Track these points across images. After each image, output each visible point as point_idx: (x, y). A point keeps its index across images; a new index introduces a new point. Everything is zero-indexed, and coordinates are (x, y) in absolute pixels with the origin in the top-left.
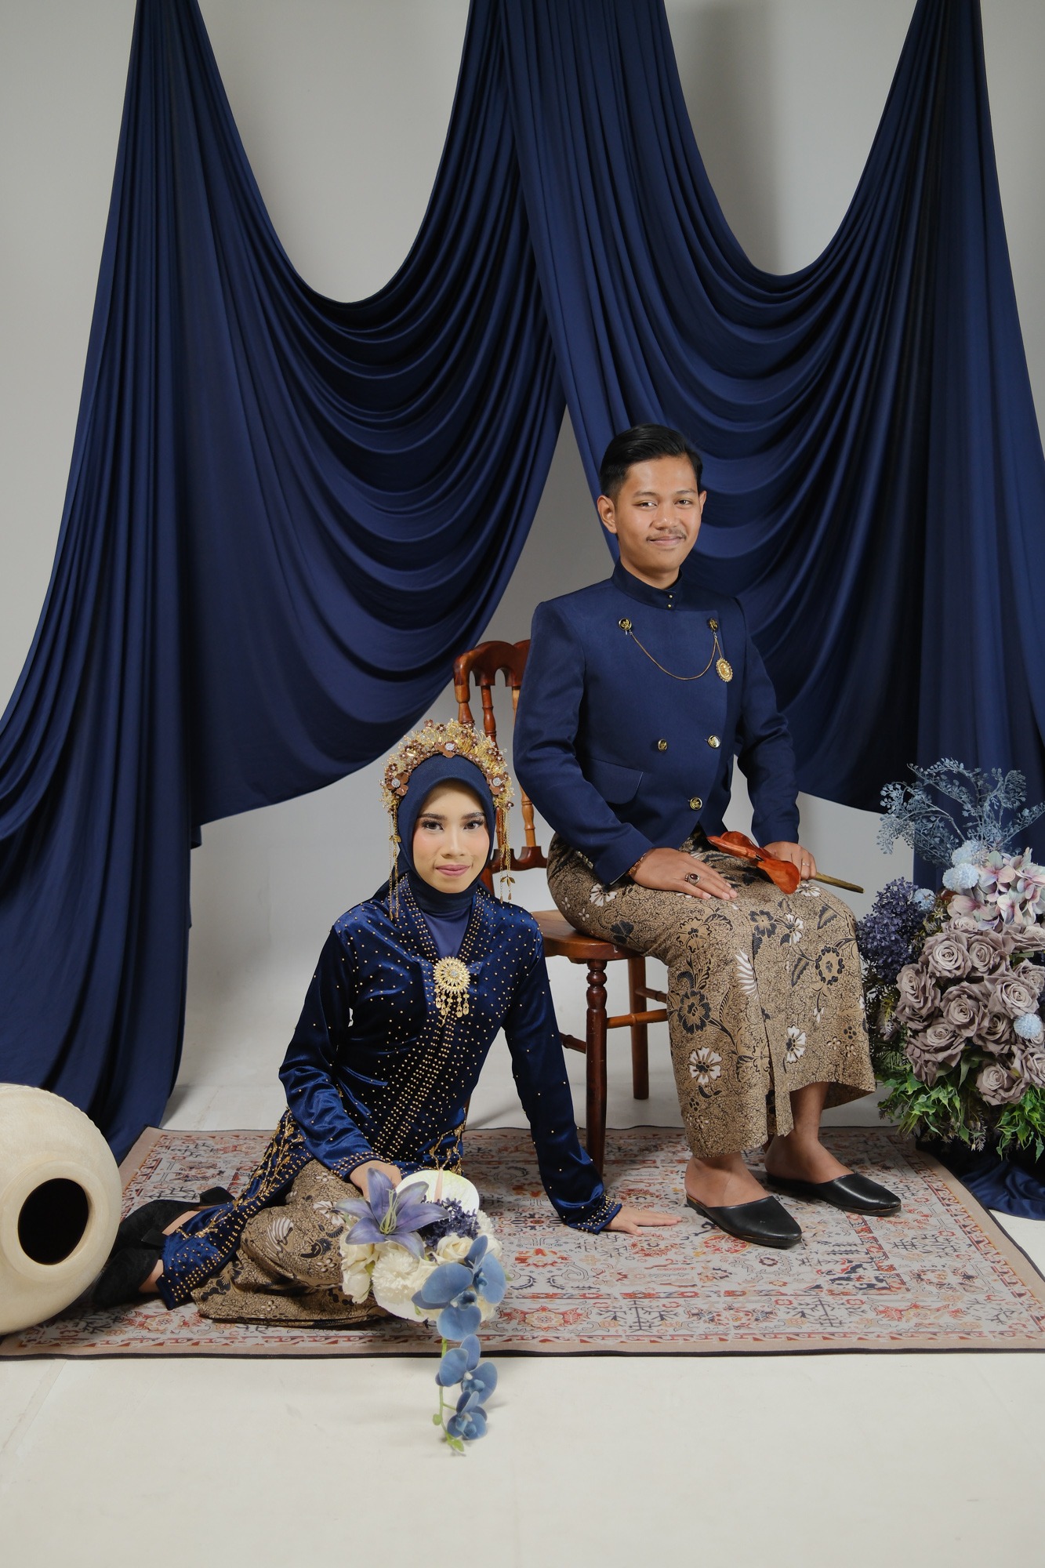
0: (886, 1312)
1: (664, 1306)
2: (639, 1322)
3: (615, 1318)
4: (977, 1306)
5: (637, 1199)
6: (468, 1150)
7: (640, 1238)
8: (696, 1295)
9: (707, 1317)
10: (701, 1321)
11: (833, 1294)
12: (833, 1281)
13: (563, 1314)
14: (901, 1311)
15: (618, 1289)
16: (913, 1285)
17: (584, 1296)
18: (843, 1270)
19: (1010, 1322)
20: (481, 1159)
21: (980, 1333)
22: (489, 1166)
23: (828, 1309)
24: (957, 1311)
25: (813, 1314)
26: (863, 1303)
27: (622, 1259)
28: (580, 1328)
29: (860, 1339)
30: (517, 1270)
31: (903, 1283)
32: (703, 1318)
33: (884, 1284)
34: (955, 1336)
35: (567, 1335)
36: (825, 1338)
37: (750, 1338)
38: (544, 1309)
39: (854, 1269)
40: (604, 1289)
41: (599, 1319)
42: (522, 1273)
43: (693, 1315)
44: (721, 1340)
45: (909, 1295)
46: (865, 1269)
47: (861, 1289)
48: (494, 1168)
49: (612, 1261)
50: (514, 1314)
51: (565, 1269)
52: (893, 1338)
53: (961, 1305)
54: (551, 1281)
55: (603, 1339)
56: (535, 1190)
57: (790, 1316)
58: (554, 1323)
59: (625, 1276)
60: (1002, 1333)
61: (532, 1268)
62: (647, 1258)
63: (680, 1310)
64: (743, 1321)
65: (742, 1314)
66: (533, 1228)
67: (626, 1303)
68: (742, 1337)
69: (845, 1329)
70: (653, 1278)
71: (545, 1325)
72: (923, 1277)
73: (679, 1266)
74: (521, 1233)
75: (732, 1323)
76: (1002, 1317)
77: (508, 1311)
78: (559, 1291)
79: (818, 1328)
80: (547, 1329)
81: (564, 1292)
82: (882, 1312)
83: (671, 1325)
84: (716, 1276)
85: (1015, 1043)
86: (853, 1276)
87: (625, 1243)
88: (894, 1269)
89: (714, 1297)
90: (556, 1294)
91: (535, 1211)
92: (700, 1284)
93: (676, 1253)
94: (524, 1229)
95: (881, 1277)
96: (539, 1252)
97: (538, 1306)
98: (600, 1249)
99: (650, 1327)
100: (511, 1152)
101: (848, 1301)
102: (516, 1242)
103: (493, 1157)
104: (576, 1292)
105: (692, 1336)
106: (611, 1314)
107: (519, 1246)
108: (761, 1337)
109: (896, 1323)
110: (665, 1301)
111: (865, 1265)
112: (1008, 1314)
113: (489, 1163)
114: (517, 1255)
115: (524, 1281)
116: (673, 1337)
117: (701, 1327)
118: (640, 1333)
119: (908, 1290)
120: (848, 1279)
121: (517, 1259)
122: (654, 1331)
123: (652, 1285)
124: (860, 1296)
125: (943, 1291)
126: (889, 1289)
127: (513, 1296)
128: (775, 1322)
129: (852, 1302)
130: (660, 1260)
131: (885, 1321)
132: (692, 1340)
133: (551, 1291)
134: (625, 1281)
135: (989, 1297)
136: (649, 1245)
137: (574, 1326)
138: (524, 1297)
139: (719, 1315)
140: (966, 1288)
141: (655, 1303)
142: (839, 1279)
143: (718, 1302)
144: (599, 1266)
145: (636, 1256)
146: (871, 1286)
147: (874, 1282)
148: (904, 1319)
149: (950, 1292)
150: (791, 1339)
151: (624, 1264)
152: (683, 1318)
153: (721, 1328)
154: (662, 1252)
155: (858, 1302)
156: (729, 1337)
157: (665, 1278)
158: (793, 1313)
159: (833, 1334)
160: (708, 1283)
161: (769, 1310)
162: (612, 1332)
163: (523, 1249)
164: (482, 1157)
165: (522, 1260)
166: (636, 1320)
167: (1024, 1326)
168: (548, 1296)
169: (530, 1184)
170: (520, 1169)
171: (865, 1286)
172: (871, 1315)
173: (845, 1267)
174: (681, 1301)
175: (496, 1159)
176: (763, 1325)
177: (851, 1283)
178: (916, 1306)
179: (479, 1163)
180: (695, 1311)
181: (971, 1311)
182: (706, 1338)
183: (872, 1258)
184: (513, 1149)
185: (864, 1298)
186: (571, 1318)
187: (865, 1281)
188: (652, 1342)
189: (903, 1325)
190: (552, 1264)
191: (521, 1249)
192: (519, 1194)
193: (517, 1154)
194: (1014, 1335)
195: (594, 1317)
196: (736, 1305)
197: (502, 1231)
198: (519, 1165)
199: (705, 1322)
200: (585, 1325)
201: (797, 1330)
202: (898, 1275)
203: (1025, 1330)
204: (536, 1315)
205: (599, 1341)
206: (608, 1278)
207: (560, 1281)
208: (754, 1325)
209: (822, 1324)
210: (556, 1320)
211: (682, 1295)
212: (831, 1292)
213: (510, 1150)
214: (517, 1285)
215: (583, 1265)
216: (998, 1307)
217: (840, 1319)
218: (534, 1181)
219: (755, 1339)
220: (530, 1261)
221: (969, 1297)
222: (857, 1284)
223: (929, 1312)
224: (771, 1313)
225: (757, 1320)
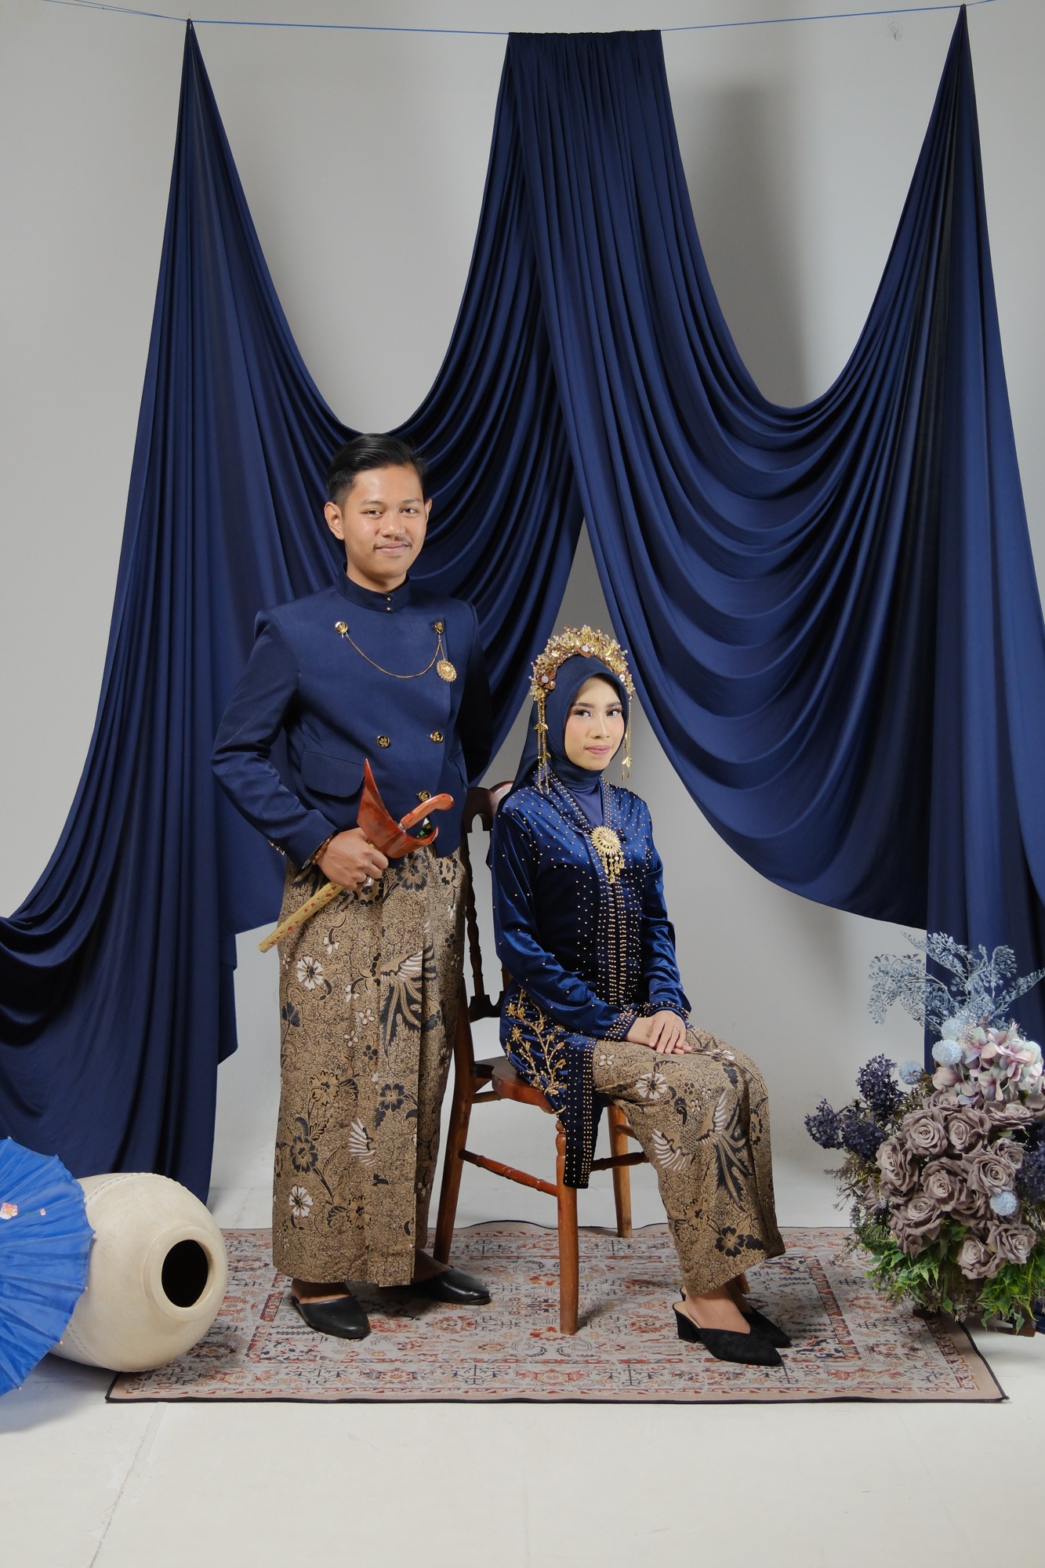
0: (837, 1374)
1: (653, 1369)
2: (631, 1380)
3: (611, 1377)
4: (914, 1370)
5: (640, 1288)
6: (490, 1247)
7: (639, 1319)
8: (681, 1361)
9: (687, 1377)
10: (682, 1379)
11: (795, 1361)
12: (798, 1352)
13: (568, 1374)
14: (848, 1374)
15: (616, 1357)
16: (865, 1355)
17: (587, 1362)
18: (808, 1344)
19: (936, 1382)
20: (502, 1255)
21: (910, 1389)
22: (509, 1260)
23: (788, 1371)
24: (896, 1374)
25: (775, 1374)
26: (819, 1367)
27: (622, 1334)
28: (581, 1383)
29: (810, 1392)
30: (531, 1342)
31: (857, 1353)
32: (684, 1378)
33: (841, 1354)
34: (889, 1391)
35: (570, 1389)
36: (781, 1392)
37: (720, 1391)
38: (552, 1371)
39: (818, 1343)
40: (604, 1357)
41: (598, 1378)
42: (535, 1345)
43: (676, 1375)
44: (696, 1392)
45: (860, 1363)
46: (827, 1343)
47: (820, 1358)
48: (514, 1262)
49: (614, 1337)
50: (528, 1374)
51: (572, 1342)
52: (836, 1391)
53: (900, 1370)
54: (560, 1351)
55: (600, 1391)
56: (550, 1279)
57: (756, 1376)
58: (560, 1380)
59: (623, 1348)
60: (927, 1389)
61: (544, 1341)
62: (643, 1334)
63: (665, 1372)
64: (716, 1379)
65: (716, 1375)
66: (546, 1311)
67: (621, 1367)
68: (713, 1391)
69: (800, 1385)
70: (647, 1349)
71: (553, 1382)
72: (876, 1349)
73: (671, 1340)
74: (536, 1315)
75: (707, 1381)
76: (932, 1378)
77: (523, 1372)
78: (566, 1358)
79: (779, 1385)
80: (555, 1384)
81: (570, 1358)
82: (832, 1374)
83: (657, 1382)
84: (700, 1348)
85: (991, 1219)
86: (816, 1348)
87: (626, 1323)
88: (854, 1343)
89: (696, 1363)
90: (563, 1360)
91: (549, 1297)
92: (685, 1353)
93: (669, 1331)
94: (539, 1312)
95: (840, 1349)
96: (551, 1329)
97: (548, 1369)
98: (603, 1327)
99: (639, 1383)
100: (529, 1248)
101: (807, 1367)
102: (531, 1321)
103: (512, 1252)
104: (581, 1359)
105: (673, 1390)
106: (608, 1375)
107: (534, 1324)
108: (730, 1391)
109: (842, 1381)
110: (655, 1366)
111: (828, 1340)
112: (937, 1375)
113: (509, 1258)
114: (532, 1331)
115: (537, 1350)
116: (657, 1390)
117: (681, 1383)
118: (631, 1387)
119: (860, 1358)
120: (812, 1350)
121: (531, 1334)
122: (642, 1386)
123: (645, 1354)
124: (818, 1363)
125: (889, 1359)
126: (844, 1358)
127: (528, 1361)
128: (743, 1381)
129: (810, 1367)
130: (655, 1336)
131: (834, 1380)
132: (672, 1392)
133: (559, 1357)
134: (623, 1351)
135: (926, 1364)
136: (646, 1324)
137: (577, 1382)
138: (536, 1362)
139: (697, 1376)
140: (909, 1357)
141: (645, 1367)
142: (804, 1350)
143: (698, 1367)
144: (601, 1340)
145: (634, 1332)
146: (829, 1356)
147: (833, 1352)
148: (850, 1379)
149: (895, 1360)
150: (753, 1392)
151: (622, 1339)
152: (667, 1377)
153: (697, 1384)
154: (656, 1330)
155: (815, 1367)
156: (703, 1391)
157: (657, 1349)
158: (759, 1374)
159: (788, 1389)
160: (693, 1353)
161: (740, 1372)
162: (608, 1386)
163: (538, 1327)
164: (502, 1253)
165: (536, 1335)
166: (629, 1378)
167: (948, 1384)
168: (556, 1361)
169: (546, 1275)
170: (537, 1263)
171: (824, 1355)
172: (824, 1376)
173: (811, 1341)
174: (668, 1365)
175: (516, 1254)
176: (732, 1382)
177: (813, 1353)
178: (863, 1370)
179: (500, 1258)
180: (679, 1372)
181: (908, 1374)
182: (684, 1391)
183: (836, 1335)
184: (530, 1246)
185: (821, 1364)
186: (575, 1377)
187: (825, 1352)
188: (639, 1393)
189: (848, 1383)
190: (561, 1339)
191: (535, 1327)
192: (535, 1283)
193: (535, 1250)
194: (937, 1390)
195: (594, 1377)
196: (712, 1369)
197: (519, 1313)
198: (536, 1259)
199: (685, 1380)
200: (586, 1381)
201: (759, 1386)
202: (855, 1348)
203: (947, 1387)
204: (545, 1375)
205: (597, 1393)
206: (609, 1349)
207: (567, 1351)
208: (725, 1382)
209: (781, 1382)
210: (561, 1379)
211: (669, 1361)
212: (795, 1360)
213: (528, 1247)
214: (531, 1354)
215: (588, 1339)
216: (931, 1371)
217: (797, 1378)
218: (549, 1273)
219: (724, 1392)
220: (542, 1336)
221: (911, 1363)
222: (818, 1354)
223: (872, 1374)
224: (741, 1374)
225: (728, 1379)
